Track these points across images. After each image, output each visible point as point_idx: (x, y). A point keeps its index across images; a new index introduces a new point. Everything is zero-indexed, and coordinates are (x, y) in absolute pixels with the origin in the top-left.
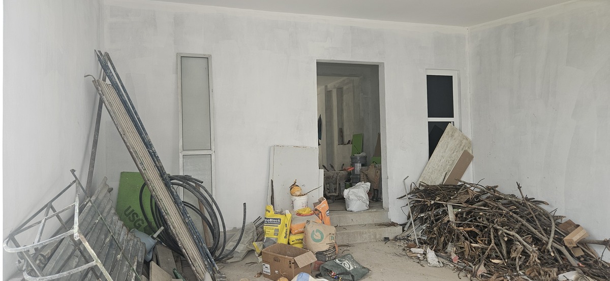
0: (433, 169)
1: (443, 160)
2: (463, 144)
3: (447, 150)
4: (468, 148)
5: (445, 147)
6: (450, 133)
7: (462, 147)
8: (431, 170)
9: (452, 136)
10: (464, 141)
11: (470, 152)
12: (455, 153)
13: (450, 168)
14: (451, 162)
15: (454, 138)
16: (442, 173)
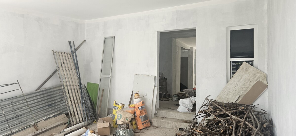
0: (229, 92)
1: (237, 87)
2: (257, 77)
3: (241, 81)
4: (263, 79)
5: (240, 78)
6: (245, 69)
7: (256, 79)
8: (226, 93)
9: (246, 71)
10: (258, 75)
11: (265, 82)
12: (249, 83)
13: (243, 92)
14: (245, 89)
15: (248, 72)
16: (237, 95)
